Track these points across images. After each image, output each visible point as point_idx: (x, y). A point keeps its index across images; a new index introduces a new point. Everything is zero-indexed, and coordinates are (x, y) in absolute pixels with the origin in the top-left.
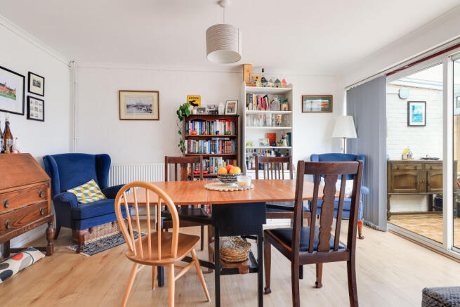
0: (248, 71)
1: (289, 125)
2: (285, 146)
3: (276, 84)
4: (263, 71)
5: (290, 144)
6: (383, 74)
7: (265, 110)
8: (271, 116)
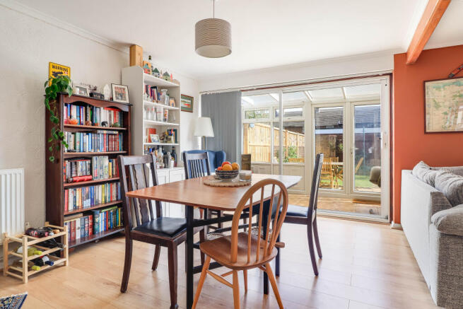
0: (139, 54)
1: (174, 122)
2: (173, 144)
3: (165, 77)
4: (150, 59)
5: (176, 142)
6: (239, 90)
7: (157, 102)
8: (162, 110)
